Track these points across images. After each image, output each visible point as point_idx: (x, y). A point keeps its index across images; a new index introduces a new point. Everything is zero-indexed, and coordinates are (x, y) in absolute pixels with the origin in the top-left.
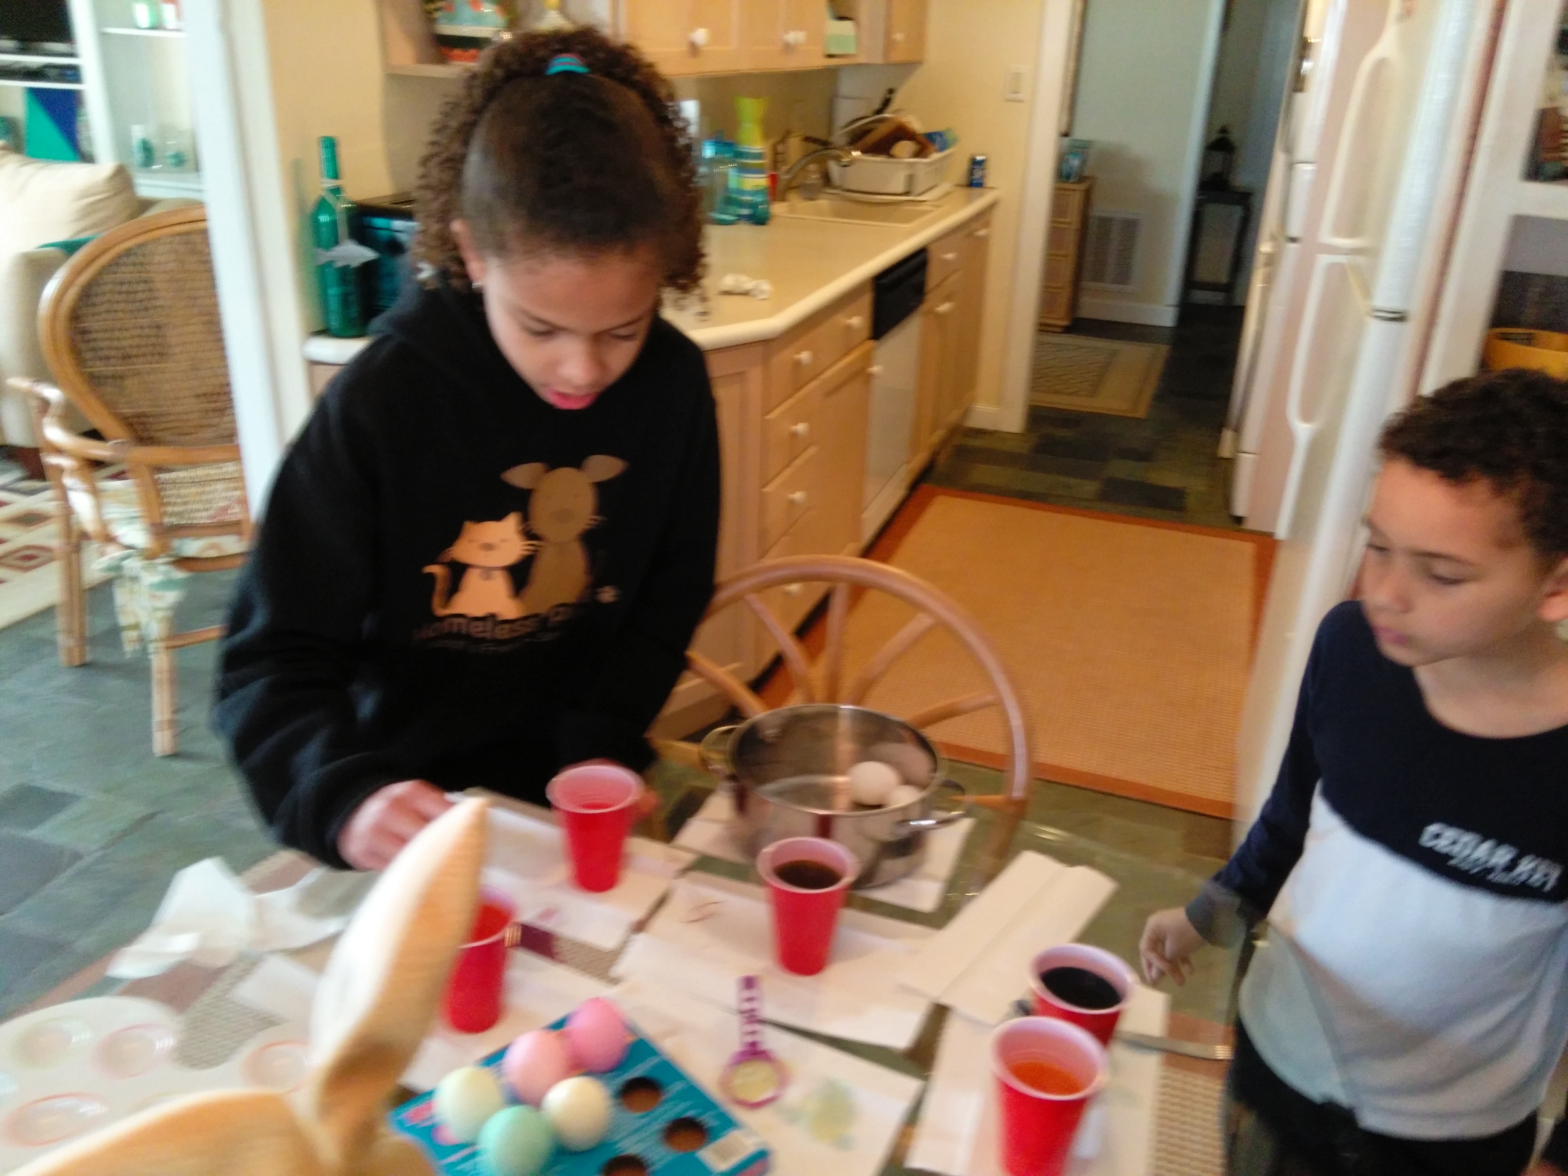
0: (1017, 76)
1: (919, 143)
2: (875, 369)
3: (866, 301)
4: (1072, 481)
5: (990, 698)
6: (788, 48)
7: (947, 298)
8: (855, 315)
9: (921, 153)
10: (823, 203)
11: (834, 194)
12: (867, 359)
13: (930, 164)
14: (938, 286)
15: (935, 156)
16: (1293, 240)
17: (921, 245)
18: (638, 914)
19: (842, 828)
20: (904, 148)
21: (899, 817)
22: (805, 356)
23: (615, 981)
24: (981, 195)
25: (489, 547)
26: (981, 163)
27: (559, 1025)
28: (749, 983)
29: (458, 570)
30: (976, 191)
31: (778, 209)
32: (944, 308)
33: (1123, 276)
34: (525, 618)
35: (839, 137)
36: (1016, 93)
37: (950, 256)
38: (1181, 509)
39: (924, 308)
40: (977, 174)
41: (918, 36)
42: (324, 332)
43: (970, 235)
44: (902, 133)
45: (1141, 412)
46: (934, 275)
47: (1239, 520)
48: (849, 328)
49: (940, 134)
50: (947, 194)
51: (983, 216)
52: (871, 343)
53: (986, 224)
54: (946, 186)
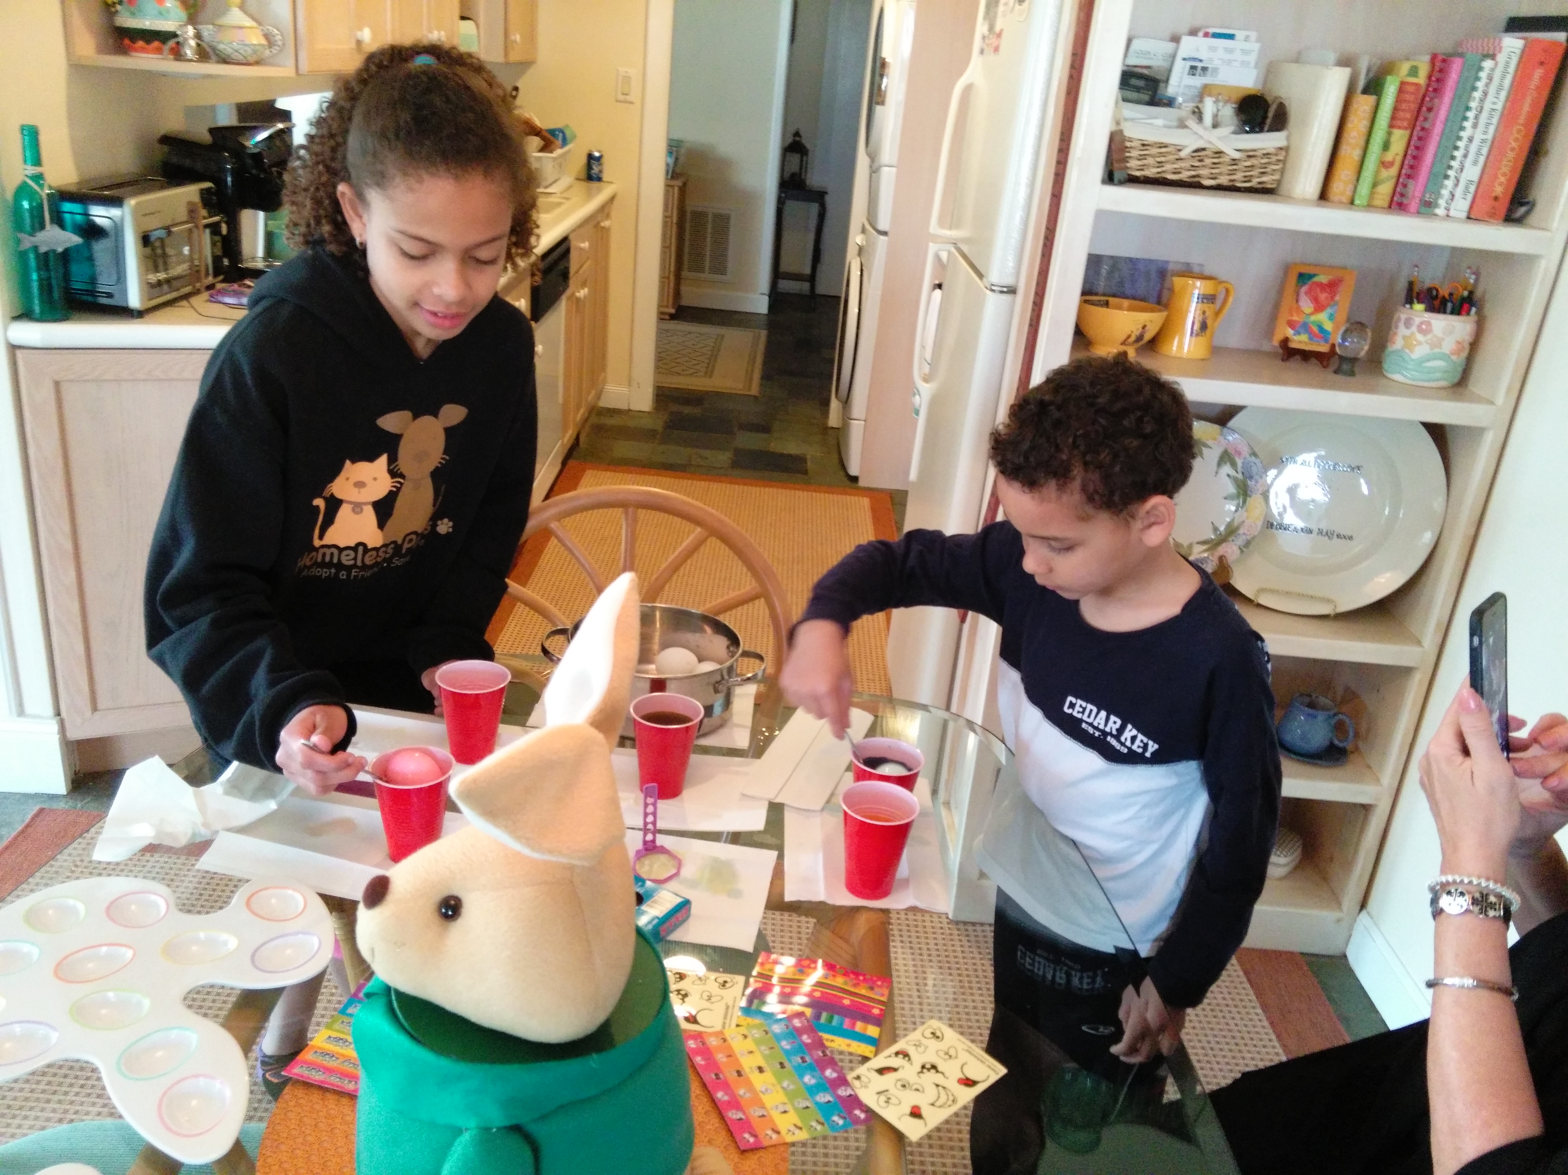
0: (627, 79)
1: (543, 138)
3: (529, 283)
4: (707, 453)
7: (584, 284)
9: (547, 148)
13: (554, 159)
14: (577, 272)
15: (559, 152)
16: (885, 233)
17: (564, 235)
24: (599, 190)
25: (360, 485)
26: (599, 159)
29: (335, 504)
30: (595, 184)
32: (582, 293)
33: (720, 268)
34: (385, 546)
36: (627, 94)
37: (585, 245)
38: (805, 472)
39: (568, 292)
40: (596, 169)
41: (531, 37)
43: (597, 225)
45: (755, 390)
46: (574, 262)
47: (855, 479)
49: (562, 131)
50: (570, 187)
51: (604, 210)
53: (608, 216)
54: (566, 180)
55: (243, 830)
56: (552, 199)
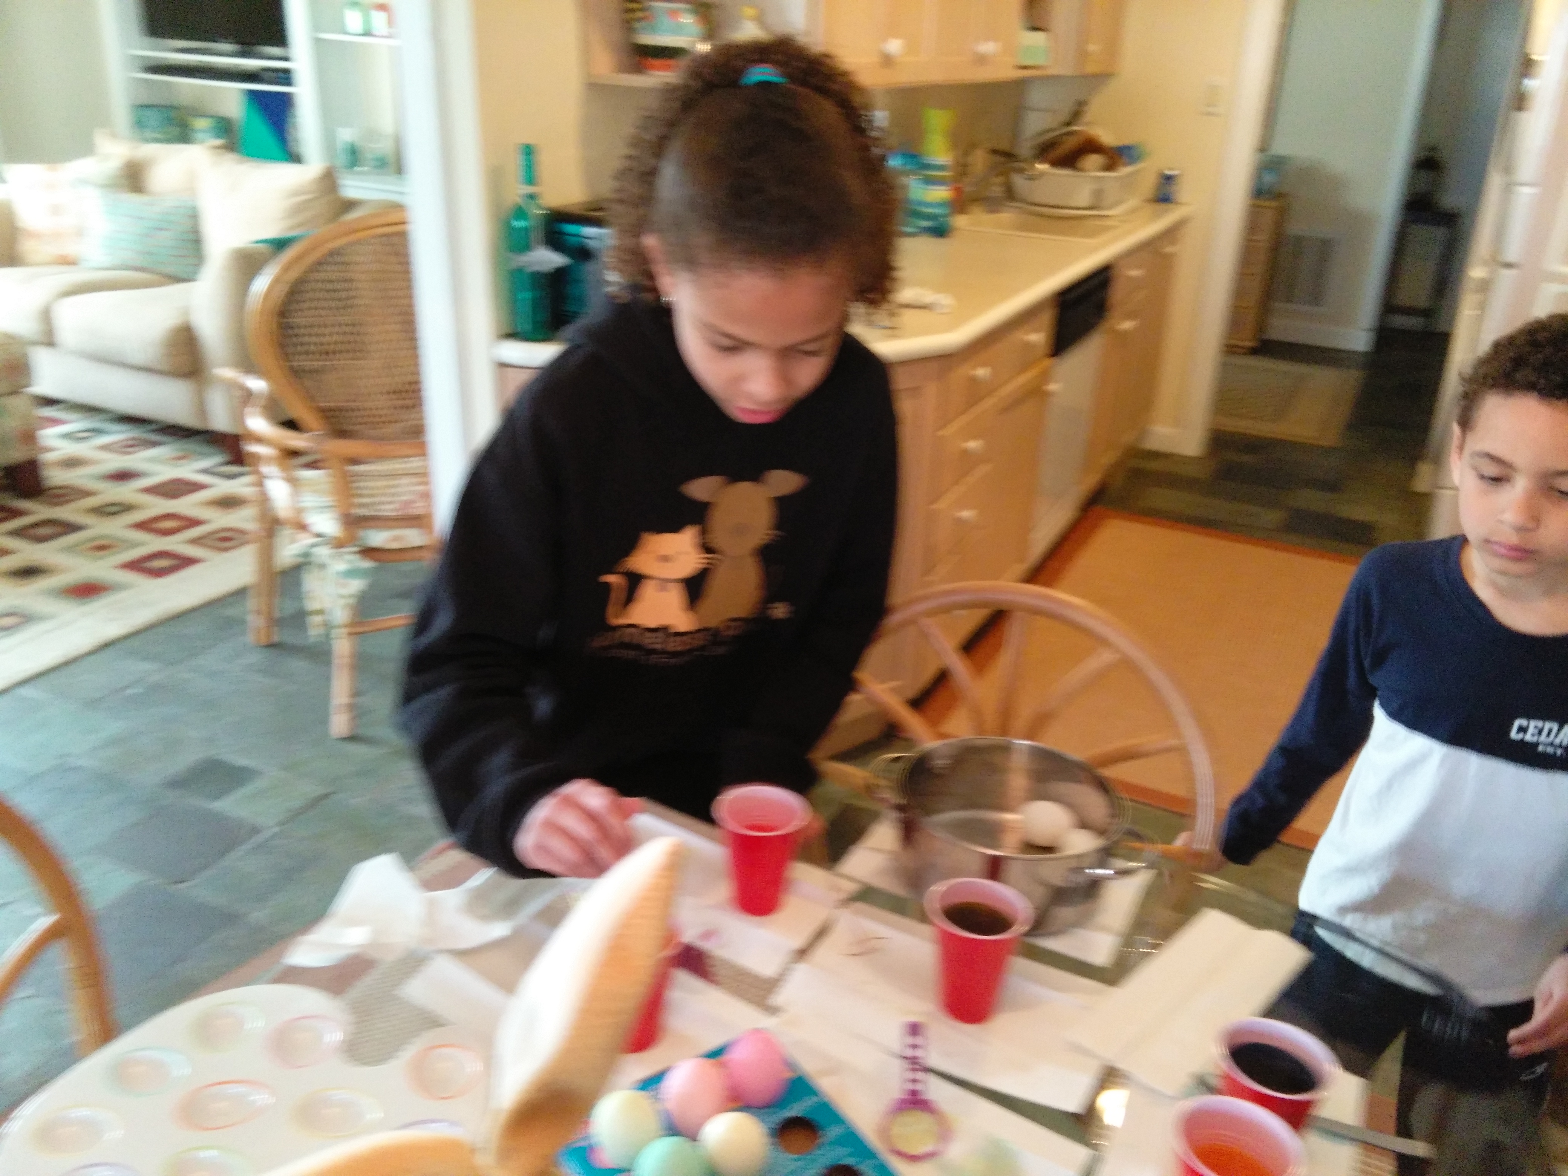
0: (1214, 89)
1: (1108, 156)
2: (1052, 387)
3: (1047, 318)
4: (1253, 510)
5: (1173, 742)
6: (981, 60)
7: (1130, 316)
8: (1036, 331)
9: (1110, 167)
10: (1006, 216)
11: (1017, 207)
12: (1045, 377)
13: (1119, 178)
14: (1122, 302)
15: (1124, 171)
16: (1509, 266)
17: (1106, 262)
18: (797, 943)
19: (1014, 870)
20: (1093, 161)
21: (1074, 864)
22: (981, 372)
23: (773, 1010)
24: (1168, 212)
25: (665, 559)
26: (1171, 178)
27: (716, 1054)
28: (914, 1029)
29: (635, 580)
30: (1163, 206)
31: (961, 221)
32: (1127, 325)
33: (1316, 297)
34: (698, 631)
35: (1025, 149)
36: (1212, 106)
37: (1134, 273)
39: (1105, 326)
40: (1167, 190)
41: (1113, 47)
42: (513, 335)
43: (1155, 251)
44: (1091, 147)
45: (1331, 440)
46: (1118, 293)
48: (1028, 345)
49: (1130, 148)
50: (1134, 211)
51: (1171, 234)
52: (1048, 362)
53: (1173, 242)
54: (1133, 202)
55: (463, 954)
56: (1108, 222)
